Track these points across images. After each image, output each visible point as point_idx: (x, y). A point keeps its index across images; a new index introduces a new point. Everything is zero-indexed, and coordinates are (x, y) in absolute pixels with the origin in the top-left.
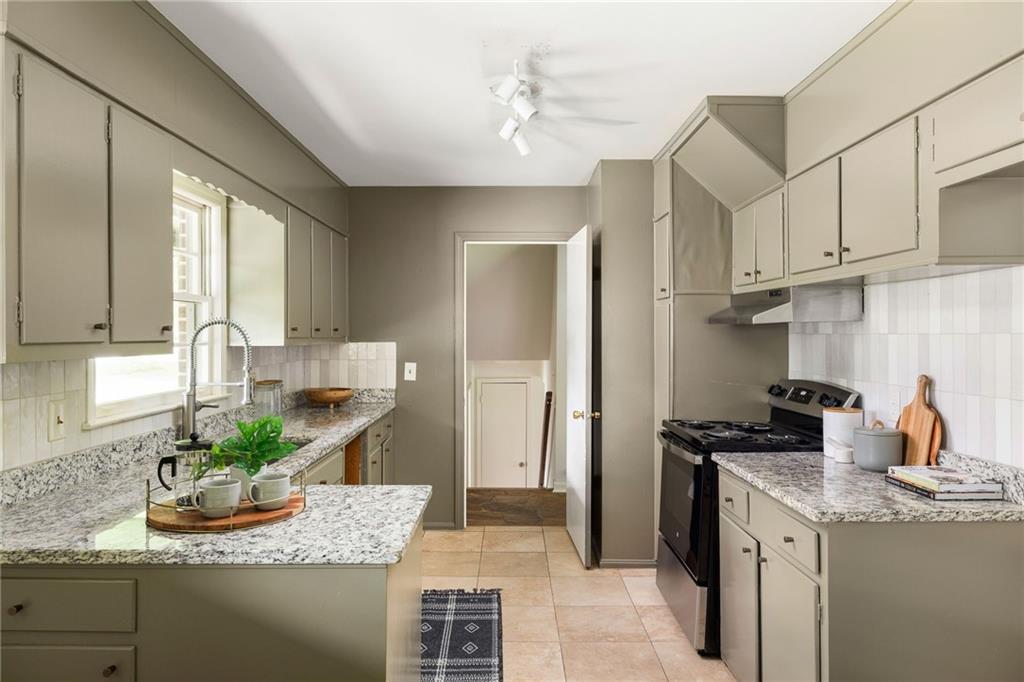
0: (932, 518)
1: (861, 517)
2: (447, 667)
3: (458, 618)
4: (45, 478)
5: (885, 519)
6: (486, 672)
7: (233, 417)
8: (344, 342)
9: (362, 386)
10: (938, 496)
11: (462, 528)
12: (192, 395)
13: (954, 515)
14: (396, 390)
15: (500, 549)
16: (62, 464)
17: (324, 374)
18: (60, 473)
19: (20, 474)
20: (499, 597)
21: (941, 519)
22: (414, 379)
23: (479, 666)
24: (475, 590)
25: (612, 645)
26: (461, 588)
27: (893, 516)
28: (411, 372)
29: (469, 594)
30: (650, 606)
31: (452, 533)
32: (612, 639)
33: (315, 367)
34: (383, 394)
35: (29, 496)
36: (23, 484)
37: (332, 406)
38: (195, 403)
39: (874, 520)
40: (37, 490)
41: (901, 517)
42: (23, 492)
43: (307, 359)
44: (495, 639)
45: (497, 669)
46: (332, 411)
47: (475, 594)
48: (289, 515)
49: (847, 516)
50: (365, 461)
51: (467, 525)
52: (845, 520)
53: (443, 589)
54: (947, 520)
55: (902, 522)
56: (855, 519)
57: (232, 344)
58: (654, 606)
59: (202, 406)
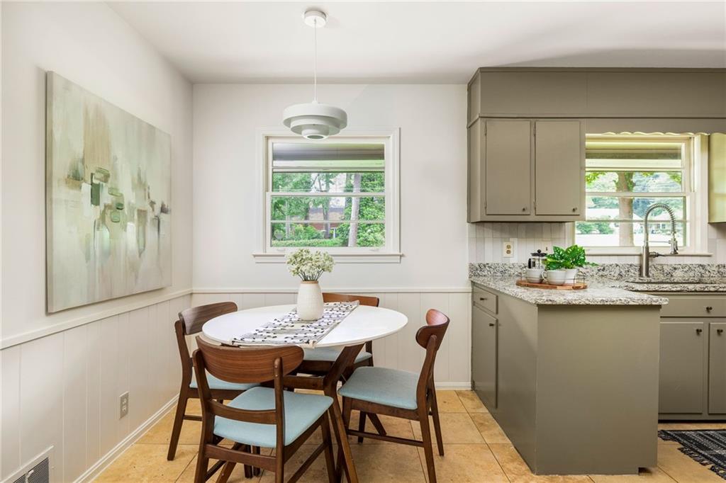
7: (715, 269)
12: (645, 247)
19: (523, 266)
38: (647, 253)
59: (658, 255)
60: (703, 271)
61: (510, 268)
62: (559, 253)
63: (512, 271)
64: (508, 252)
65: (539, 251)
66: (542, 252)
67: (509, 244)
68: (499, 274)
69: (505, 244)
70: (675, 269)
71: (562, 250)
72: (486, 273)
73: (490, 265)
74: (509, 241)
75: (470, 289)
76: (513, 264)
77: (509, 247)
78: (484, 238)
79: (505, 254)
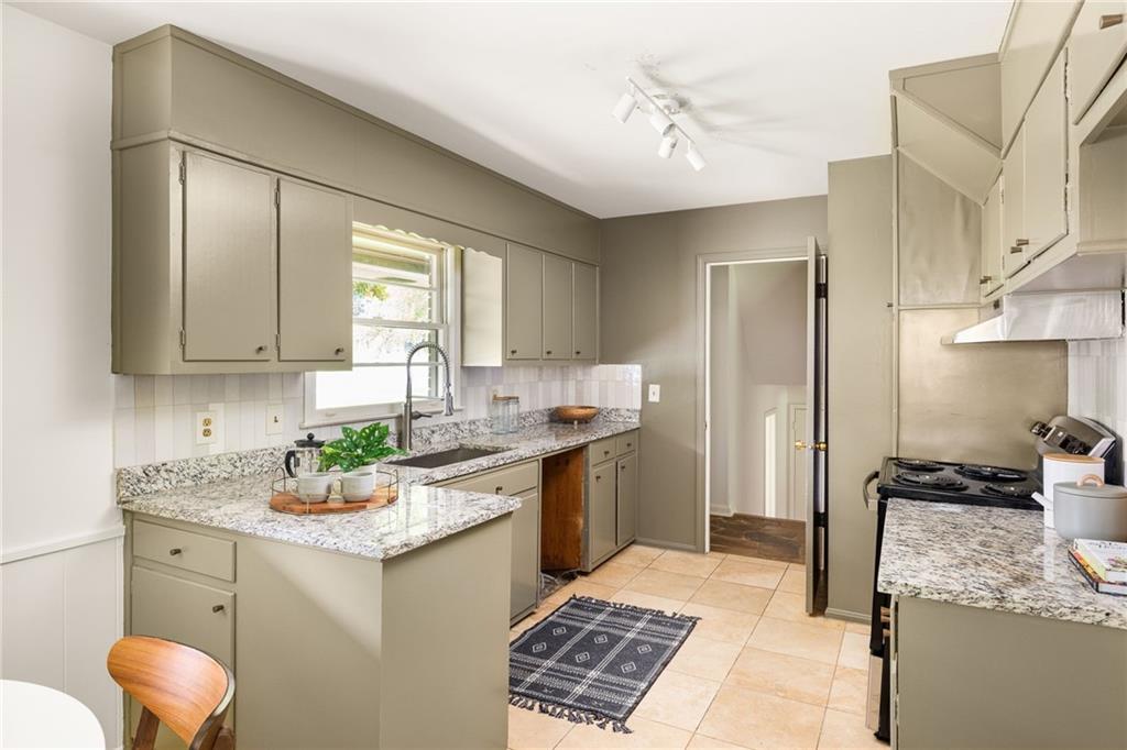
0: (1061, 615)
1: (945, 596)
2: (595, 680)
3: (638, 637)
4: (259, 462)
5: (982, 604)
6: (627, 694)
7: (467, 427)
8: (595, 364)
9: (611, 406)
10: (1103, 587)
11: (703, 552)
12: (408, 405)
13: (1103, 616)
14: (641, 411)
15: (728, 579)
16: (275, 453)
17: (579, 393)
18: (274, 459)
19: (236, 457)
20: (693, 626)
21: (1077, 618)
22: (658, 400)
23: (622, 686)
24: (675, 614)
25: (777, 700)
26: (662, 610)
27: (996, 603)
28: (655, 394)
29: (665, 616)
30: (855, 670)
31: (691, 556)
32: (782, 695)
33: (571, 387)
34: (629, 414)
35: (245, 474)
36: (238, 464)
37: (576, 422)
38: (411, 413)
39: (965, 603)
40: (252, 470)
41: (1010, 605)
42: (239, 470)
43: (564, 379)
44: (658, 665)
45: (639, 694)
46: (576, 428)
47: (672, 618)
48: (365, 507)
49: (924, 591)
50: (587, 476)
51: (712, 549)
52: (922, 596)
53: (644, 607)
54: (1087, 621)
55: (1011, 612)
56: (936, 597)
57: (466, 365)
58: (860, 671)
59: (421, 416)
60: (457, 431)
61: (212, 466)
62: (351, 438)
63: (216, 471)
64: (207, 433)
65: (311, 437)
66: (315, 439)
67: (206, 415)
68: (189, 483)
69: (201, 417)
70: (433, 432)
71: (356, 432)
72: (160, 485)
73: (168, 467)
74: (207, 410)
75: (120, 528)
76: (218, 457)
77: (207, 422)
78: (154, 407)
79: (201, 439)
